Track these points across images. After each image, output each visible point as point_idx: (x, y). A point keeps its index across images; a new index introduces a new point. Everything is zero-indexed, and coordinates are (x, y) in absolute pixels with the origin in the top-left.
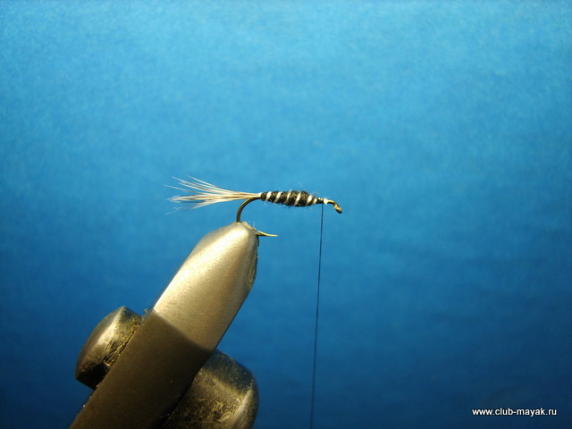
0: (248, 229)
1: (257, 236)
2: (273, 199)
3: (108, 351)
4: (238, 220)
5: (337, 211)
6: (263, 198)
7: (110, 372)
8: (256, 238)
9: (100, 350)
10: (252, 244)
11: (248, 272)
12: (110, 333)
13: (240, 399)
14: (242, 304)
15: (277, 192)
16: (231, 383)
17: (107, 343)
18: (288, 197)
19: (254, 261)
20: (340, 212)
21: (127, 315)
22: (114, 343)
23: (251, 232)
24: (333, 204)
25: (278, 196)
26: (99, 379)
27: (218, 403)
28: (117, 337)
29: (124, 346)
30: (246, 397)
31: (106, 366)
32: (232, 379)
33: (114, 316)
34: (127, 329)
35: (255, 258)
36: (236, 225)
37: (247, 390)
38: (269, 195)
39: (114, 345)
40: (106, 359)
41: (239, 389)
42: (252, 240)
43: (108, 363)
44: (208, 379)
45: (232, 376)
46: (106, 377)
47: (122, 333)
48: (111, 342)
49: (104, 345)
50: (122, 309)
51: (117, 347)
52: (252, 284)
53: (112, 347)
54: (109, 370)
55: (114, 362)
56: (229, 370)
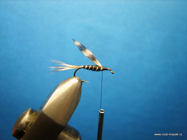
0: (78, 79)
1: (82, 82)
2: (88, 68)
3: (25, 126)
4: (74, 76)
5: (112, 73)
6: (84, 68)
8: (81, 82)
10: (80, 85)
11: (78, 96)
12: (26, 117)
14: (76, 108)
15: (89, 66)
16: (72, 136)
17: (24, 123)
18: (94, 67)
20: (113, 73)
21: (32, 112)
22: (27, 123)
23: (79, 80)
24: (111, 70)
25: (90, 67)
28: (28, 120)
29: (31, 124)
31: (24, 132)
32: (72, 135)
33: (27, 112)
34: (32, 117)
35: (81, 90)
36: (74, 78)
38: (86, 67)
40: (24, 129)
41: (75, 139)
42: (80, 83)
43: (25, 130)
44: (63, 135)
45: (72, 134)
46: (24, 136)
47: (30, 119)
48: (26, 123)
49: (23, 124)
50: (30, 109)
51: (28, 124)
52: (80, 100)
53: (26, 125)
54: (25, 133)
55: (27, 130)
56: (71, 132)
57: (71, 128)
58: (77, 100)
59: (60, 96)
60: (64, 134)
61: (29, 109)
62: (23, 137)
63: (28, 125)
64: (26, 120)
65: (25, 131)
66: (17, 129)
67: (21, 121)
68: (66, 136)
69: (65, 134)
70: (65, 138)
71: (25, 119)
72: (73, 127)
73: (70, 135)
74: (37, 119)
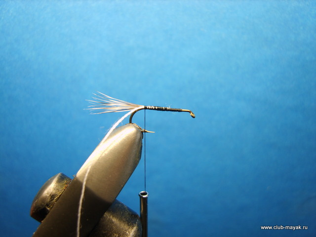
0: (136, 128)
1: (142, 132)
3: (49, 200)
4: (130, 122)
5: (192, 116)
7: (49, 213)
9: (44, 199)
10: (138, 137)
12: (52, 187)
13: (129, 232)
14: (131, 174)
16: (124, 221)
17: (48, 195)
19: (139, 148)
20: (194, 117)
21: (62, 178)
22: (53, 196)
23: (138, 130)
24: (190, 112)
27: (115, 235)
28: (54, 192)
29: (59, 198)
30: (133, 231)
31: (48, 210)
32: (124, 220)
33: (53, 179)
34: (61, 187)
36: (129, 125)
37: (133, 227)
39: (52, 196)
40: (48, 205)
41: (129, 225)
42: (139, 135)
44: (109, 219)
45: (125, 217)
46: (47, 216)
47: (58, 189)
48: (50, 195)
49: (46, 197)
50: (59, 174)
51: (54, 198)
53: (51, 198)
54: (49, 212)
55: (52, 207)
56: (123, 214)
57: (125, 209)
60: (111, 217)
64: (51, 191)
65: (49, 209)
67: (44, 191)
68: (114, 220)
69: (113, 217)
70: (113, 223)
71: (50, 189)
72: (128, 206)
73: (121, 219)
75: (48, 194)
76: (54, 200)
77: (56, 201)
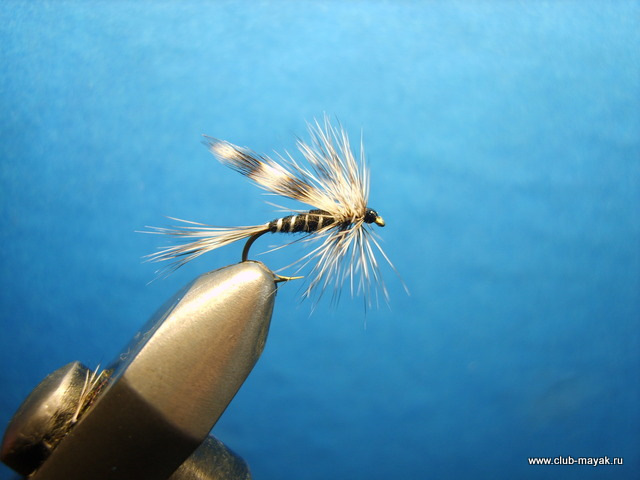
0: (263, 271)
1: (276, 282)
2: (286, 228)
3: (51, 426)
4: (245, 258)
5: (378, 225)
6: (273, 229)
7: (51, 459)
9: (39, 424)
10: (268, 294)
11: (260, 332)
12: (60, 395)
15: (290, 217)
17: (50, 414)
18: (307, 219)
20: (382, 225)
21: (82, 376)
22: (61, 416)
23: (269, 276)
25: (293, 221)
26: (35, 465)
28: (65, 407)
31: (47, 449)
32: (221, 474)
33: (62, 376)
38: (280, 223)
39: (61, 417)
40: (48, 437)
43: (50, 443)
44: (190, 473)
45: (222, 469)
46: (46, 464)
47: (73, 401)
48: (56, 414)
49: (46, 418)
50: (75, 366)
51: (64, 421)
52: (263, 347)
53: (57, 421)
54: (49, 455)
55: (58, 443)
56: (217, 461)
57: (220, 449)
58: (254, 349)
59: (193, 328)
60: (193, 468)
61: (70, 367)
62: (41, 470)
63: (62, 425)
64: (59, 404)
65: (49, 446)
66: (22, 435)
67: (39, 406)
68: (199, 475)
69: (198, 467)
71: (55, 401)
74: (100, 404)
75: (49, 410)
76: (65, 427)
77: (69, 428)
